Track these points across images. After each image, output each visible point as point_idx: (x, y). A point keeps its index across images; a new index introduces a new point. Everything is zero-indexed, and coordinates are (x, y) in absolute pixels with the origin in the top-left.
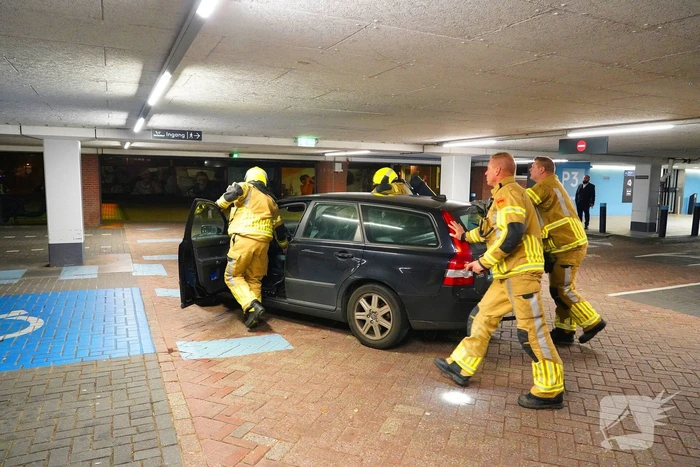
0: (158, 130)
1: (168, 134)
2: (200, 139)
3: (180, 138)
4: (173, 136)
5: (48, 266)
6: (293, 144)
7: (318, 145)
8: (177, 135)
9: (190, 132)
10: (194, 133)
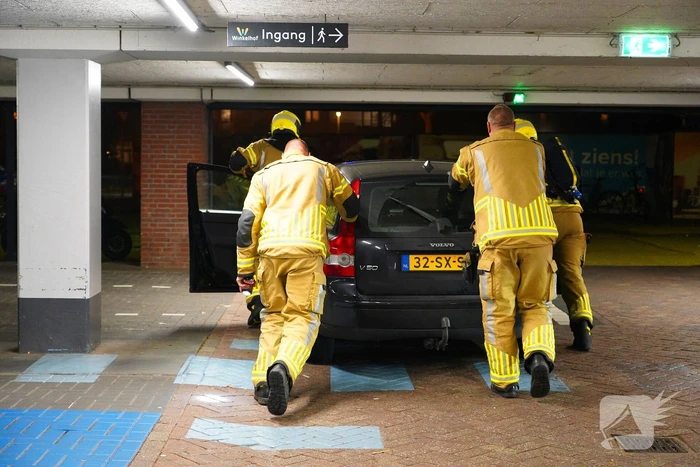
0: (243, 25)
1: (266, 35)
2: (344, 43)
3: (294, 43)
4: (278, 37)
5: (16, 350)
6: (608, 53)
7: (682, 53)
8: (287, 36)
9: (318, 27)
10: (330, 28)
